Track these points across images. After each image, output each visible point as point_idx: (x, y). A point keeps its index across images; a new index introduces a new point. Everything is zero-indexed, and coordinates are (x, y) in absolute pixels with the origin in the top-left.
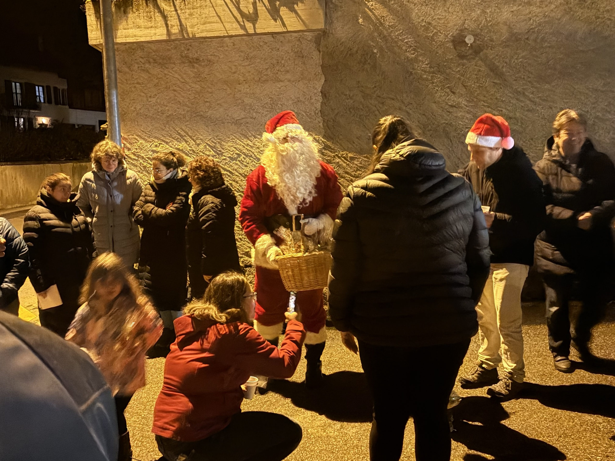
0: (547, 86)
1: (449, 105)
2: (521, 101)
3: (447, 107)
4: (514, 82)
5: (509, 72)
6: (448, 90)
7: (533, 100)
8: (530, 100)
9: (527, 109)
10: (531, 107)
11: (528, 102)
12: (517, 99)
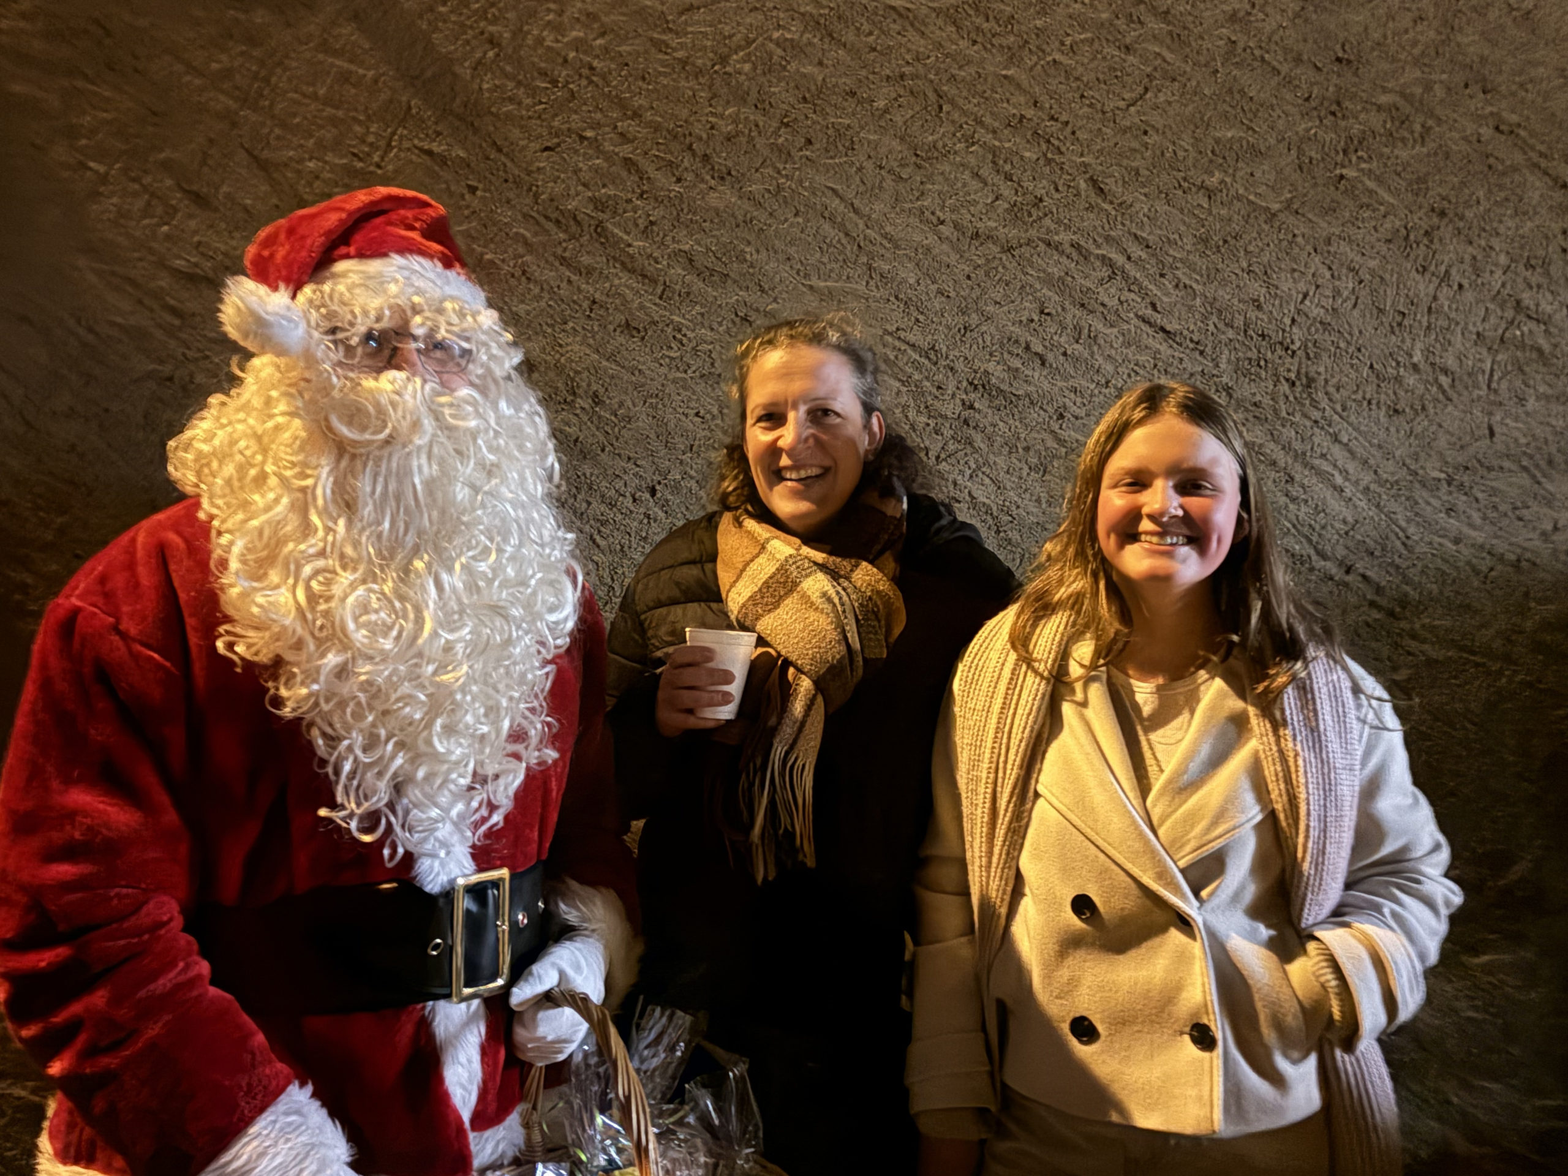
0: (722, 197)
1: (176, 273)
2: (588, 272)
3: (164, 282)
4: (545, 161)
5: (511, 100)
6: (169, 182)
7: (650, 269)
8: (632, 271)
9: (620, 318)
10: (641, 307)
11: (623, 280)
12: (563, 261)
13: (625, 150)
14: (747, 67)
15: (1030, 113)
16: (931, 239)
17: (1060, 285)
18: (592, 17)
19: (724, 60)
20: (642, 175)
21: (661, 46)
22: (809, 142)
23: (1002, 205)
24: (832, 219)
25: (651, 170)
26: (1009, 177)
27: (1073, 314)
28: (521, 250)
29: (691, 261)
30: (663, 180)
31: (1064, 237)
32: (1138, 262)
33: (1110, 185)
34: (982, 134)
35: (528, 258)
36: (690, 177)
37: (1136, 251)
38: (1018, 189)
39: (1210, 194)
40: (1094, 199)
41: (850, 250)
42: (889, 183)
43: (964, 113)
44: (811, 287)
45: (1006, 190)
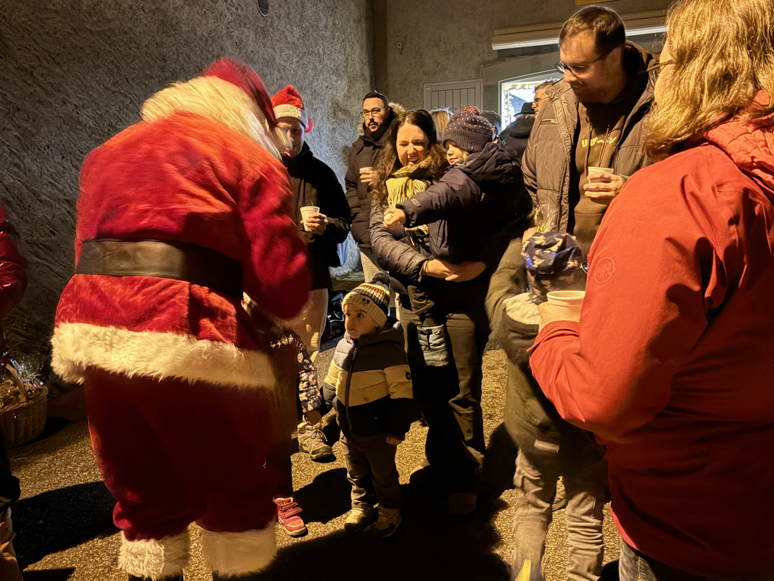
0: (57, 70)
2: (30, 85)
4: (18, 52)
5: (9, 34)
7: (44, 86)
8: (39, 86)
9: (38, 98)
10: (42, 96)
11: (38, 89)
12: (24, 81)
13: (36, 53)
14: (61, 37)
15: (115, 60)
16: (99, 88)
17: (122, 102)
18: (27, 15)
19: (55, 34)
20: (40, 61)
21: (42, 27)
22: (74, 59)
23: (111, 82)
24: (80, 79)
25: (42, 59)
26: (112, 75)
27: (125, 110)
28: (14, 76)
29: (52, 85)
30: (44, 62)
31: (123, 91)
32: (135, 99)
33: (130, 80)
34: (106, 64)
35: (16, 79)
36: (51, 63)
37: (135, 97)
38: (114, 78)
39: (146, 85)
40: (127, 83)
41: (84, 88)
42: (90, 72)
43: (104, 58)
44: (77, 96)
45: (112, 78)
